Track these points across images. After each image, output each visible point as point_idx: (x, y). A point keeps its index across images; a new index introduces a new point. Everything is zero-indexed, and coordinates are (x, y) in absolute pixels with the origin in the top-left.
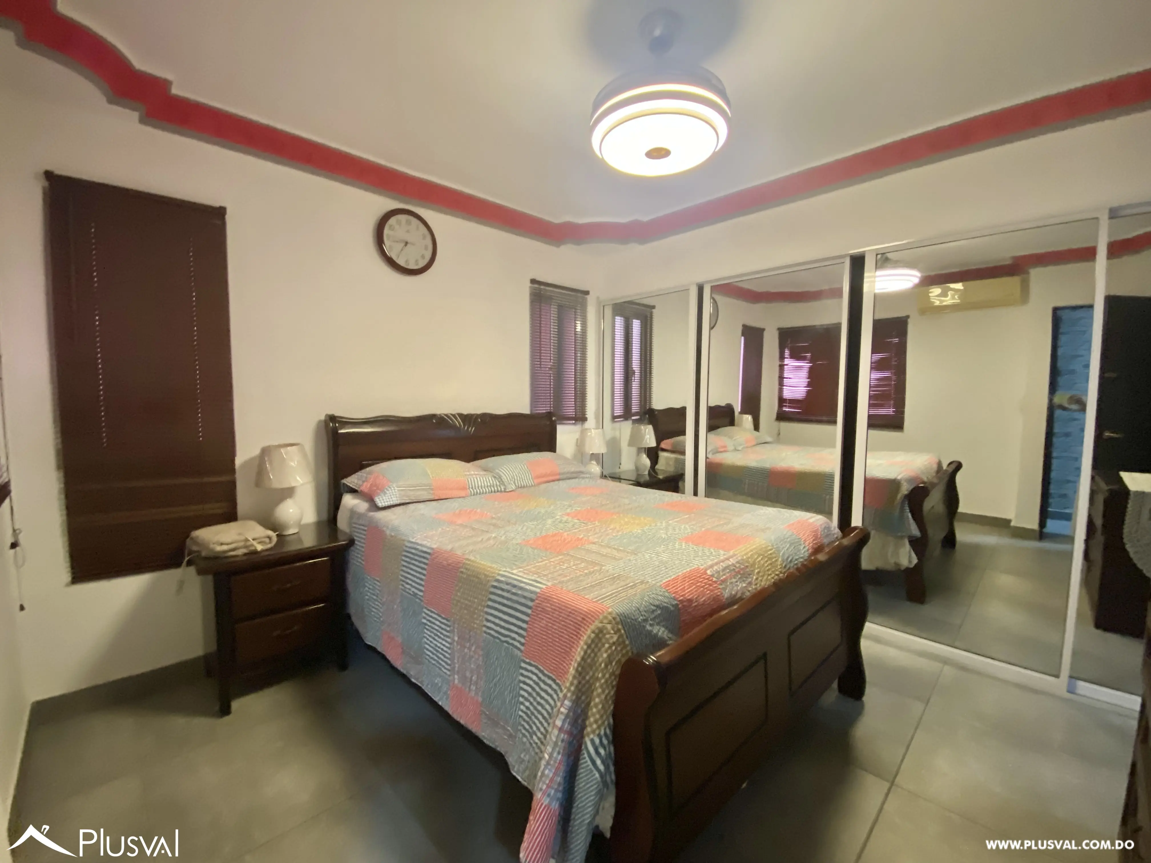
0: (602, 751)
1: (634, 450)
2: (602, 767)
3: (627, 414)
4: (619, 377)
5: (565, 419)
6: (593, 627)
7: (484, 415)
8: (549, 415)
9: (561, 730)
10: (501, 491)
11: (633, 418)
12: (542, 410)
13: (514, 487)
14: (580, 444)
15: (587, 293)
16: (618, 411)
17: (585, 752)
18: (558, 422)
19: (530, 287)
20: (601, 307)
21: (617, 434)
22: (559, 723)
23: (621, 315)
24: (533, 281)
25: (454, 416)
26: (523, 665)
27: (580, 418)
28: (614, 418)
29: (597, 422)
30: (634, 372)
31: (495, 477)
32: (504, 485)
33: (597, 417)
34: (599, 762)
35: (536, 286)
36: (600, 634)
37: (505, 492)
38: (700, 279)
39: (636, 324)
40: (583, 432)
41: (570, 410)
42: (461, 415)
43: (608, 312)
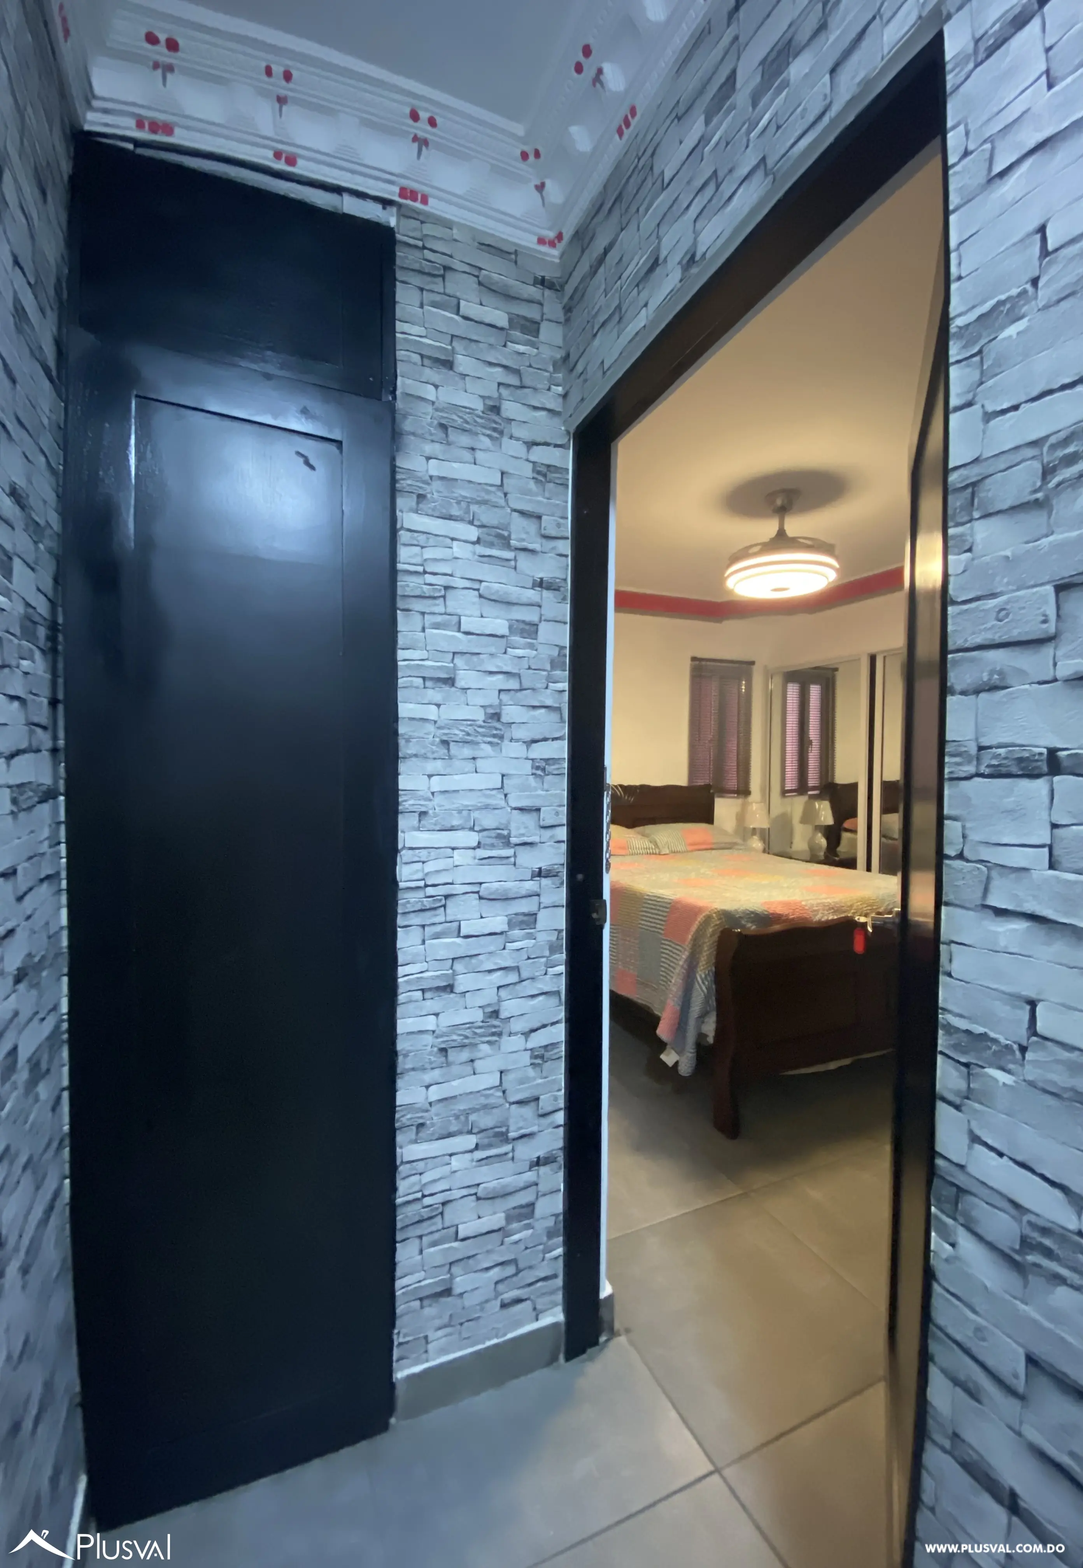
0: (707, 983)
1: (809, 828)
2: (705, 990)
3: (802, 788)
4: (792, 748)
5: (724, 792)
6: (704, 914)
7: (643, 787)
8: (707, 787)
9: (682, 967)
10: (656, 854)
11: (810, 793)
12: (700, 782)
13: (667, 852)
14: (741, 818)
15: (753, 663)
16: (790, 785)
17: (696, 983)
18: (715, 796)
19: (691, 665)
20: (769, 675)
21: (789, 809)
22: (681, 963)
23: (793, 681)
24: (694, 659)
25: (616, 786)
26: (663, 942)
27: (743, 791)
28: (784, 792)
29: (763, 795)
30: (811, 742)
31: (651, 842)
32: (659, 849)
33: (763, 790)
34: (704, 988)
35: (697, 663)
36: (708, 918)
37: (659, 854)
38: (873, 650)
39: (815, 691)
40: (744, 807)
41: (732, 782)
42: (621, 786)
43: (778, 680)
